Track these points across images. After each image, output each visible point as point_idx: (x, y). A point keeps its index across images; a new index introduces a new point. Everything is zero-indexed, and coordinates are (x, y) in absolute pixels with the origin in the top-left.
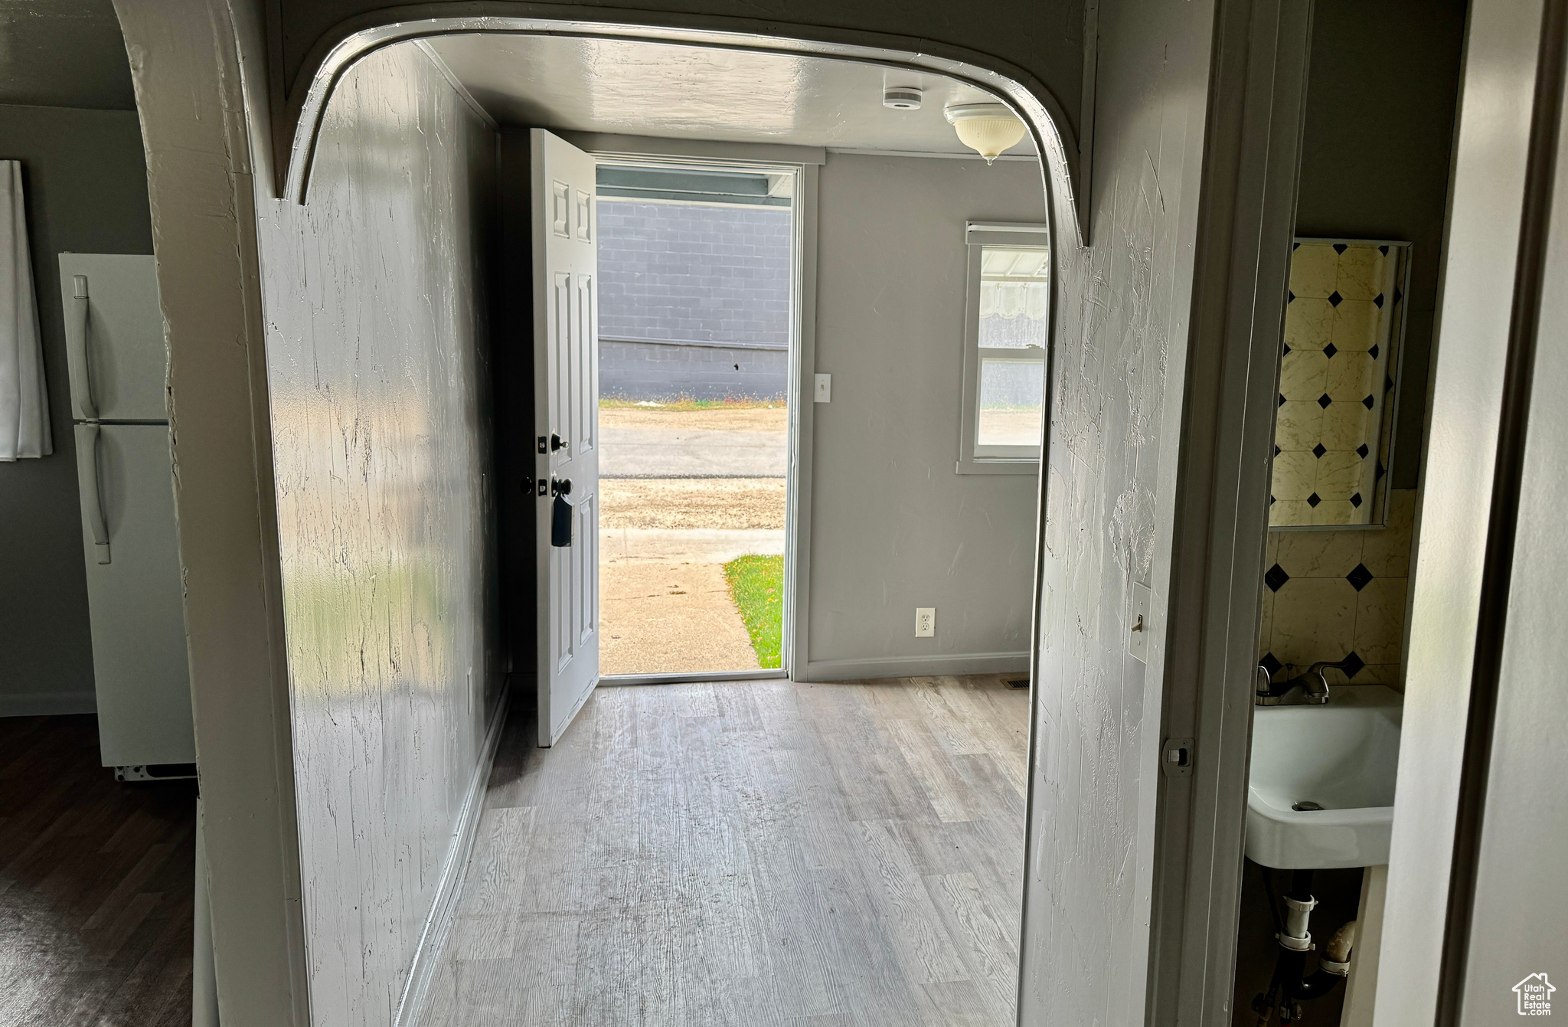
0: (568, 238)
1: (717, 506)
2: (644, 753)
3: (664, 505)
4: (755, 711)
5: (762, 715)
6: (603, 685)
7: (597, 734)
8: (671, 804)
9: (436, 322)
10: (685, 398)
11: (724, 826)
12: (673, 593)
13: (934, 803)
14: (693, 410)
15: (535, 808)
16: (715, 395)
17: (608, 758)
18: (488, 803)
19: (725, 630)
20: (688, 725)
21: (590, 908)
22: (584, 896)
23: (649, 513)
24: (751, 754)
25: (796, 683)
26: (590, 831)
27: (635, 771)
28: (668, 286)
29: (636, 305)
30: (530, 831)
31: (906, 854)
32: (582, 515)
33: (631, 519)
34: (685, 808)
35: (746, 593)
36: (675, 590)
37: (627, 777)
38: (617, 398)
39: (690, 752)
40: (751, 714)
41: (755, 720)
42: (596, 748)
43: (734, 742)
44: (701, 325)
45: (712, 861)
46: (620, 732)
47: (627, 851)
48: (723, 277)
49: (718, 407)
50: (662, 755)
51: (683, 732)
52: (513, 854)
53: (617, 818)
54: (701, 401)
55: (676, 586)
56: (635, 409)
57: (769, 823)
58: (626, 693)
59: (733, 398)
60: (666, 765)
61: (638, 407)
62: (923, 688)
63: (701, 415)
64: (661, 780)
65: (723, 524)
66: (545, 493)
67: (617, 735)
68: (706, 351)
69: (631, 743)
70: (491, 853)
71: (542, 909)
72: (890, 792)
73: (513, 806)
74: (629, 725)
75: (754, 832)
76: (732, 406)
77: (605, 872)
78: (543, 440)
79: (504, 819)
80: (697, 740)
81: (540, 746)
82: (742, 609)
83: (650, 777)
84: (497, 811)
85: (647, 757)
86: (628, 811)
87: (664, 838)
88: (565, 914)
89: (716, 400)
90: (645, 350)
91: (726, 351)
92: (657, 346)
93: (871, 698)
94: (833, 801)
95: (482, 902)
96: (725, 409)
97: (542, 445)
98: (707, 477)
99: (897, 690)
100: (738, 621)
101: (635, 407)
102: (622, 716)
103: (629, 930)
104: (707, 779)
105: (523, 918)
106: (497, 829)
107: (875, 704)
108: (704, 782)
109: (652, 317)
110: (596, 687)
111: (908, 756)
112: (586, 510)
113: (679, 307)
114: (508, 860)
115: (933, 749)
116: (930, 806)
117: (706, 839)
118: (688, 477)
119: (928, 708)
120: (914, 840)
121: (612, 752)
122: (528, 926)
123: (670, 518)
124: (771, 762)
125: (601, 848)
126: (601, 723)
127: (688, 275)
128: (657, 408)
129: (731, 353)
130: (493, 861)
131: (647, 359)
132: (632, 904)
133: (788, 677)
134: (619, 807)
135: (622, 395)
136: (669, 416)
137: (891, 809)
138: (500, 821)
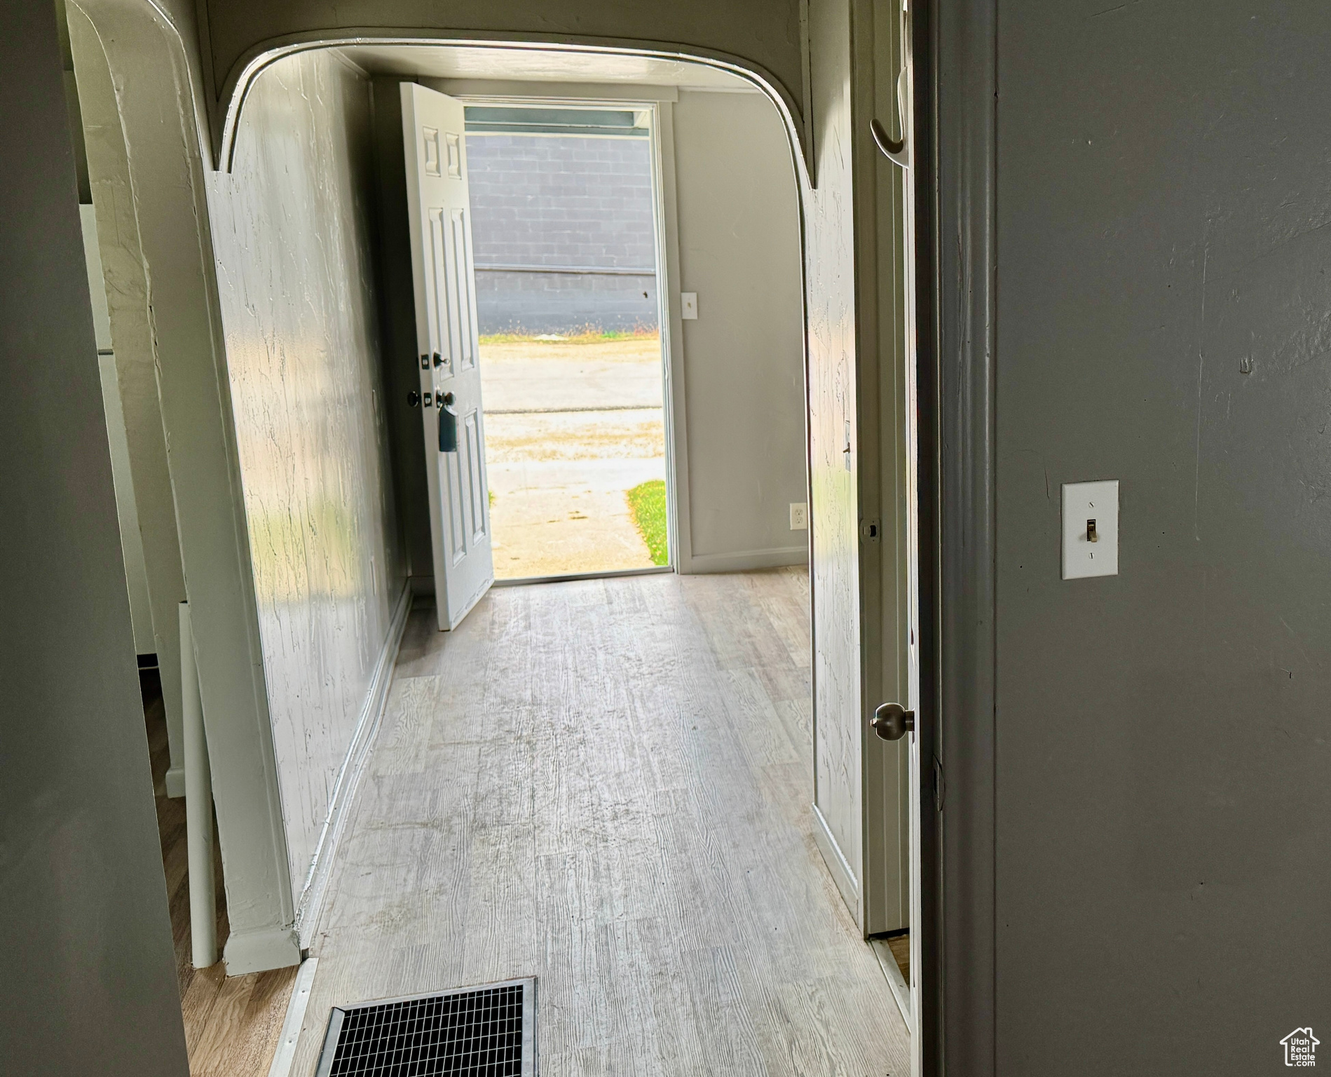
0: (440, 176)
1: (622, 437)
2: (537, 634)
3: (568, 437)
4: (641, 598)
5: (647, 601)
6: (498, 585)
7: (493, 623)
8: (561, 668)
9: (326, 256)
10: (591, 330)
11: (607, 680)
12: (574, 518)
13: (793, 655)
14: (599, 342)
15: (438, 677)
16: (624, 326)
17: (503, 639)
18: (396, 676)
19: (626, 548)
20: (577, 612)
21: (489, 738)
22: (483, 731)
23: (549, 446)
24: (634, 629)
25: (682, 576)
26: (488, 689)
27: (528, 647)
28: (564, 209)
29: (530, 231)
30: (435, 692)
31: (763, 689)
32: (467, 428)
33: (531, 453)
34: (573, 669)
35: (648, 514)
36: (576, 515)
37: (521, 651)
38: (515, 333)
39: (579, 632)
40: (637, 601)
41: (640, 605)
42: (493, 633)
43: (619, 622)
44: (604, 251)
45: (595, 703)
46: (515, 620)
47: (521, 701)
48: (625, 198)
49: (627, 338)
50: (553, 634)
51: (573, 617)
52: (421, 708)
53: (512, 679)
54: (608, 332)
55: (577, 512)
56: (535, 344)
57: (648, 676)
58: (520, 592)
59: (644, 329)
60: (557, 641)
61: (538, 342)
62: (798, 573)
63: (609, 347)
64: (552, 652)
65: (629, 454)
66: (430, 405)
67: (512, 622)
68: (611, 278)
69: (525, 627)
70: (402, 708)
71: (447, 742)
72: (756, 649)
73: (419, 676)
74: (523, 614)
75: (633, 683)
76: (643, 337)
77: (501, 715)
78: (426, 357)
79: (412, 685)
80: (586, 622)
81: (441, 629)
82: (643, 528)
83: (542, 650)
84: (405, 680)
85: (540, 637)
86: (522, 674)
87: (554, 691)
88: (467, 743)
89: (626, 331)
90: (543, 280)
91: (633, 278)
92: (556, 275)
93: (750, 583)
94: (704, 658)
95: (396, 740)
96: (636, 340)
97: (425, 362)
98: (612, 409)
99: (774, 577)
100: (639, 539)
101: (535, 341)
102: (517, 608)
103: (522, 750)
104: (593, 649)
105: (432, 748)
106: (406, 692)
107: (753, 587)
108: (591, 651)
109: (549, 243)
110: (492, 587)
111: (776, 624)
112: (471, 423)
113: (578, 232)
114: (417, 712)
115: (799, 617)
116: (789, 656)
117: (590, 689)
118: (591, 410)
119: (800, 587)
120: (770, 680)
121: (507, 634)
122: (436, 753)
123: (570, 449)
124: (652, 634)
125: (499, 700)
126: (497, 614)
127: (586, 197)
128: (560, 341)
129: (640, 280)
130: (404, 714)
131: (546, 289)
132: (525, 733)
133: (674, 571)
134: (513, 672)
135: (521, 329)
136: (573, 349)
137: (755, 661)
138: (408, 686)
